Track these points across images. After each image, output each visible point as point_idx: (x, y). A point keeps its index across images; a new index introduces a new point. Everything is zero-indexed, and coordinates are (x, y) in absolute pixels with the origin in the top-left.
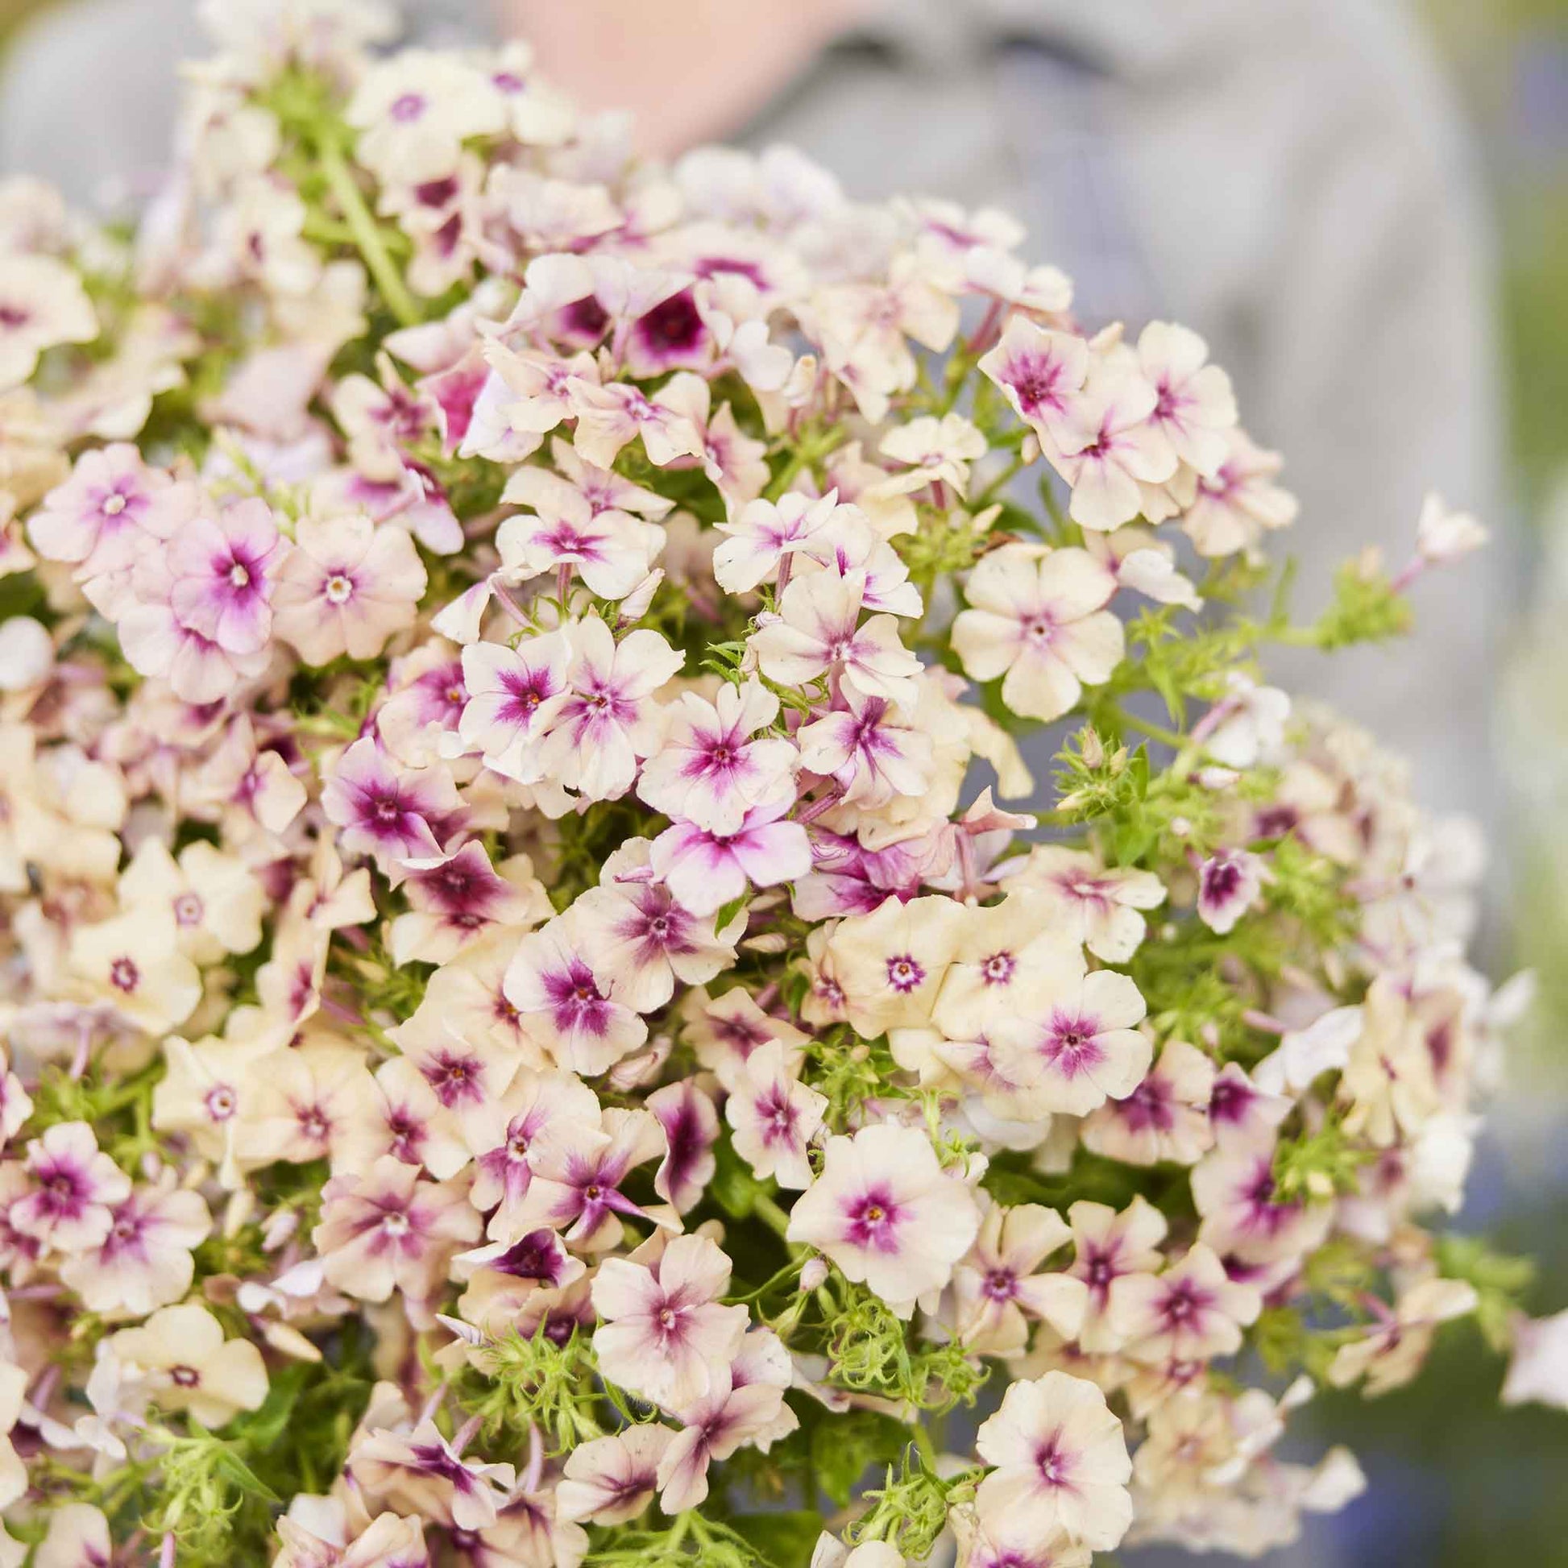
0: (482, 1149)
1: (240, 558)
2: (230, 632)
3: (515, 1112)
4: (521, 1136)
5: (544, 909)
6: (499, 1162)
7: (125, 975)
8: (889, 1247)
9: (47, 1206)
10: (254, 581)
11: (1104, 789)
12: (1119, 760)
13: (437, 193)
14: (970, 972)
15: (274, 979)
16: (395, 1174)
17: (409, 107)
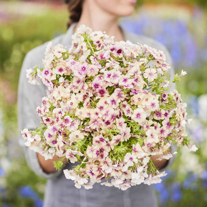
0: (104, 114)
1: (84, 67)
2: (83, 73)
3: (107, 110)
4: (107, 112)
5: (109, 95)
6: (105, 115)
7: (72, 104)
8: (140, 118)
9: (66, 122)
10: (85, 69)
11: (155, 86)
12: (157, 84)
13: (98, 42)
14: (144, 100)
15: (85, 104)
16: (96, 117)
17: (96, 35)
